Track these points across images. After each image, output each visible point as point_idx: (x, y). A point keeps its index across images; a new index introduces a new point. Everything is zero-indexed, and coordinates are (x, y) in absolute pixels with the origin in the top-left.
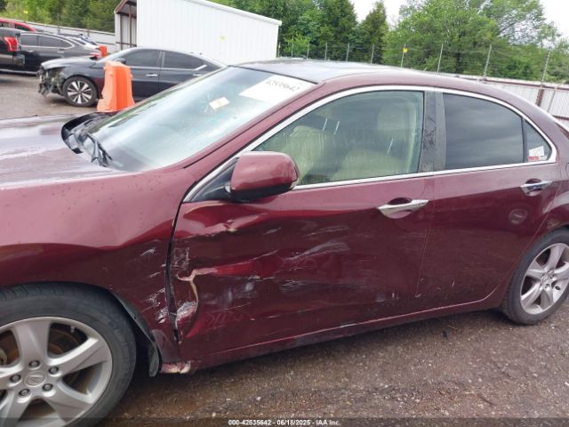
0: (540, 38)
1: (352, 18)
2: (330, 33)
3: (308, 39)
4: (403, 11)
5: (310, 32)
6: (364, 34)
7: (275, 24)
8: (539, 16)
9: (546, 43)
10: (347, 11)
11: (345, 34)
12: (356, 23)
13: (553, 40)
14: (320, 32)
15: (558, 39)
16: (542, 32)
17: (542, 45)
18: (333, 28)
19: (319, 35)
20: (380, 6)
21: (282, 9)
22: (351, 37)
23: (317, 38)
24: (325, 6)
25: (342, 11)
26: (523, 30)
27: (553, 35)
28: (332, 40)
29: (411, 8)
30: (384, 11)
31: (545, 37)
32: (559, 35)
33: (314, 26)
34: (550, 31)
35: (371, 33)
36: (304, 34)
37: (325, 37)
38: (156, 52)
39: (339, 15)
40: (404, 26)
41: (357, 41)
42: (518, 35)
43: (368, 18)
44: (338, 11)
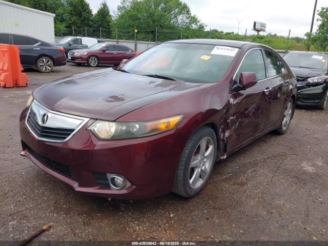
0: (190, 24)
1: (90, 12)
2: (77, 21)
3: (64, 25)
4: (119, 8)
5: (64, 20)
6: (98, 22)
7: (51, 16)
8: (188, 12)
9: (194, 26)
10: (85, 8)
11: (86, 22)
12: (92, 15)
13: (196, 24)
14: (71, 20)
15: (198, 24)
16: (191, 20)
17: (192, 27)
18: (78, 18)
19: (70, 22)
20: (105, 5)
21: (44, 6)
22: (91, 23)
23: (70, 24)
24: (71, 4)
25: (83, 8)
26: (181, 19)
27: (196, 22)
28: (80, 25)
29: (124, 7)
30: (107, 8)
31: (193, 23)
32: (199, 22)
33: (66, 16)
34: (194, 20)
35: (102, 21)
36: (61, 22)
37: (74, 23)
38: (7, 35)
39: (81, 9)
40: (122, 17)
41: (95, 26)
42: (180, 21)
43: (98, 12)
44: (80, 8)
